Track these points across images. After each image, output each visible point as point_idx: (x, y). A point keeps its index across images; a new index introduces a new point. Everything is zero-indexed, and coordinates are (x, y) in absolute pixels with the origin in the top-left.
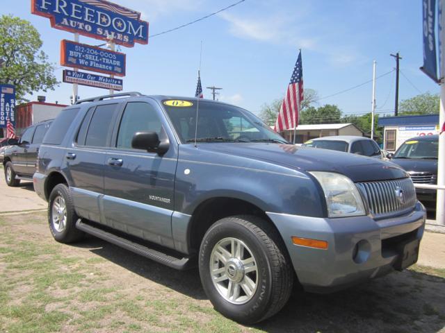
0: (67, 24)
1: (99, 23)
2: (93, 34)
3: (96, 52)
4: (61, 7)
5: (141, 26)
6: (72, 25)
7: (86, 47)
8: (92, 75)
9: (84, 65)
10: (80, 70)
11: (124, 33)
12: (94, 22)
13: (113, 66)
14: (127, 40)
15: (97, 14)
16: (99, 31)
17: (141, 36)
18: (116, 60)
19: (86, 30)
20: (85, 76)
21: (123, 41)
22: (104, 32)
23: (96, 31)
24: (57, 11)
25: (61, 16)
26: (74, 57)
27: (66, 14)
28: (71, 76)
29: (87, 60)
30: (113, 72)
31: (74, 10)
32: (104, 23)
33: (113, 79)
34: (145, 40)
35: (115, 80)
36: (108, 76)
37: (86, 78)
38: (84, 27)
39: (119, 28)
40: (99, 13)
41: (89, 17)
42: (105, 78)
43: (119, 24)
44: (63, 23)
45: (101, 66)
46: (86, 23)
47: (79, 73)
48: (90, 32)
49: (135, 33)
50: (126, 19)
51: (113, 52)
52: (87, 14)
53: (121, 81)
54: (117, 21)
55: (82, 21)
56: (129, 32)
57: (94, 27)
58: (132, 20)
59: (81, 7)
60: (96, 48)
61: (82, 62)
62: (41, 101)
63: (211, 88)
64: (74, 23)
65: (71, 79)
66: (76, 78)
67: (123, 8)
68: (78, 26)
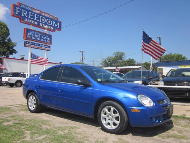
0: (27, 21)
3: (39, 34)
4: (25, 14)
5: (58, 23)
7: (35, 31)
8: (37, 44)
10: (32, 42)
11: (51, 26)
12: (38, 21)
13: (46, 40)
14: (53, 29)
15: (40, 17)
16: (41, 24)
17: (58, 27)
18: (48, 37)
19: (35, 24)
20: (34, 44)
21: (51, 29)
22: (43, 25)
24: (23, 15)
27: (27, 17)
28: (28, 44)
29: (35, 37)
31: (30, 15)
32: (43, 21)
33: (46, 46)
34: (60, 29)
35: (47, 46)
36: (44, 44)
39: (49, 23)
40: (41, 17)
42: (43, 45)
43: (49, 22)
44: (25, 20)
45: (41, 40)
46: (35, 21)
47: (31, 43)
48: (37, 25)
49: (56, 26)
50: (52, 20)
51: (46, 34)
52: (36, 17)
53: (50, 46)
54: (48, 20)
55: (33, 20)
56: (53, 26)
57: (39, 23)
58: (55, 20)
59: (33, 14)
61: (33, 38)
62: (7, 57)
63: (81, 52)
64: (30, 21)
65: (28, 45)
66: (30, 45)
67: (51, 15)
68: (32, 22)
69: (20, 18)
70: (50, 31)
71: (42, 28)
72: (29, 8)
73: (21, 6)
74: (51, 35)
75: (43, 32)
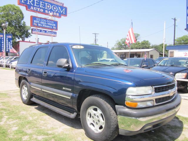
0: (33, 9)
1: (46, 8)
2: (44, 13)
3: (45, 21)
4: (30, 2)
5: (64, 9)
7: (41, 18)
8: (44, 30)
9: (40, 26)
10: (39, 29)
11: (57, 12)
12: (44, 8)
13: (52, 26)
14: (58, 15)
16: (46, 11)
17: (64, 13)
18: (54, 24)
19: (41, 11)
20: (41, 31)
21: (56, 15)
22: (48, 12)
23: (45, 12)
24: (28, 3)
25: (30, 5)
26: (36, 23)
27: (32, 5)
28: (35, 31)
29: (41, 24)
30: (52, 29)
31: (35, 3)
32: (48, 8)
33: (52, 32)
34: (65, 15)
35: (54, 32)
36: (50, 30)
37: (41, 32)
38: (40, 10)
39: (55, 10)
40: (46, 4)
42: (49, 31)
43: (55, 8)
44: (31, 8)
45: (47, 27)
46: (41, 8)
47: (38, 30)
49: (62, 12)
50: (58, 6)
51: (52, 21)
52: (41, 4)
53: (56, 32)
54: (54, 7)
55: (39, 7)
56: (59, 12)
57: (44, 10)
58: (60, 6)
59: (38, 1)
60: (45, 19)
61: (39, 25)
62: (23, 41)
63: (94, 34)
64: (36, 8)
65: (35, 32)
66: (37, 32)
67: (56, 1)
68: (37, 10)
69: (26, 6)
70: (56, 17)
71: (48, 15)
74: (57, 21)
75: (48, 18)
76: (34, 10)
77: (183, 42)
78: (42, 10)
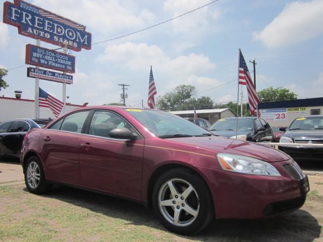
1: (55, 32)
2: (51, 41)
3: (53, 54)
4: (27, 19)
5: (86, 36)
6: (35, 33)
7: (46, 50)
8: (50, 72)
10: (41, 68)
11: (74, 41)
12: (51, 31)
13: (66, 65)
14: (76, 46)
15: (54, 26)
16: (56, 38)
17: (86, 43)
18: (68, 61)
19: (46, 37)
20: (45, 72)
21: (73, 46)
22: (59, 39)
23: (53, 38)
24: (24, 21)
27: (31, 24)
28: (34, 72)
29: (46, 60)
31: (37, 22)
32: (59, 33)
33: (66, 75)
35: (68, 75)
36: (62, 73)
38: (44, 35)
39: (70, 37)
40: (56, 25)
41: (48, 27)
42: (60, 74)
43: (71, 34)
44: (28, 31)
45: (57, 65)
46: (46, 32)
47: (40, 70)
48: (48, 39)
49: (82, 41)
50: (75, 30)
51: (65, 55)
52: (47, 25)
53: (72, 77)
54: (68, 31)
55: (43, 30)
56: (77, 40)
57: (52, 35)
58: (80, 31)
59: (42, 19)
60: (53, 51)
61: (42, 61)
63: (122, 85)
64: (36, 32)
65: (34, 75)
66: (38, 74)
67: (73, 22)
68: (40, 34)
69: (19, 27)
70: (72, 49)
71: (58, 45)
72: (34, 10)
73: (21, 6)
74: (74, 56)
75: (58, 51)
76: (34, 33)
77: (263, 99)
78: (48, 36)
